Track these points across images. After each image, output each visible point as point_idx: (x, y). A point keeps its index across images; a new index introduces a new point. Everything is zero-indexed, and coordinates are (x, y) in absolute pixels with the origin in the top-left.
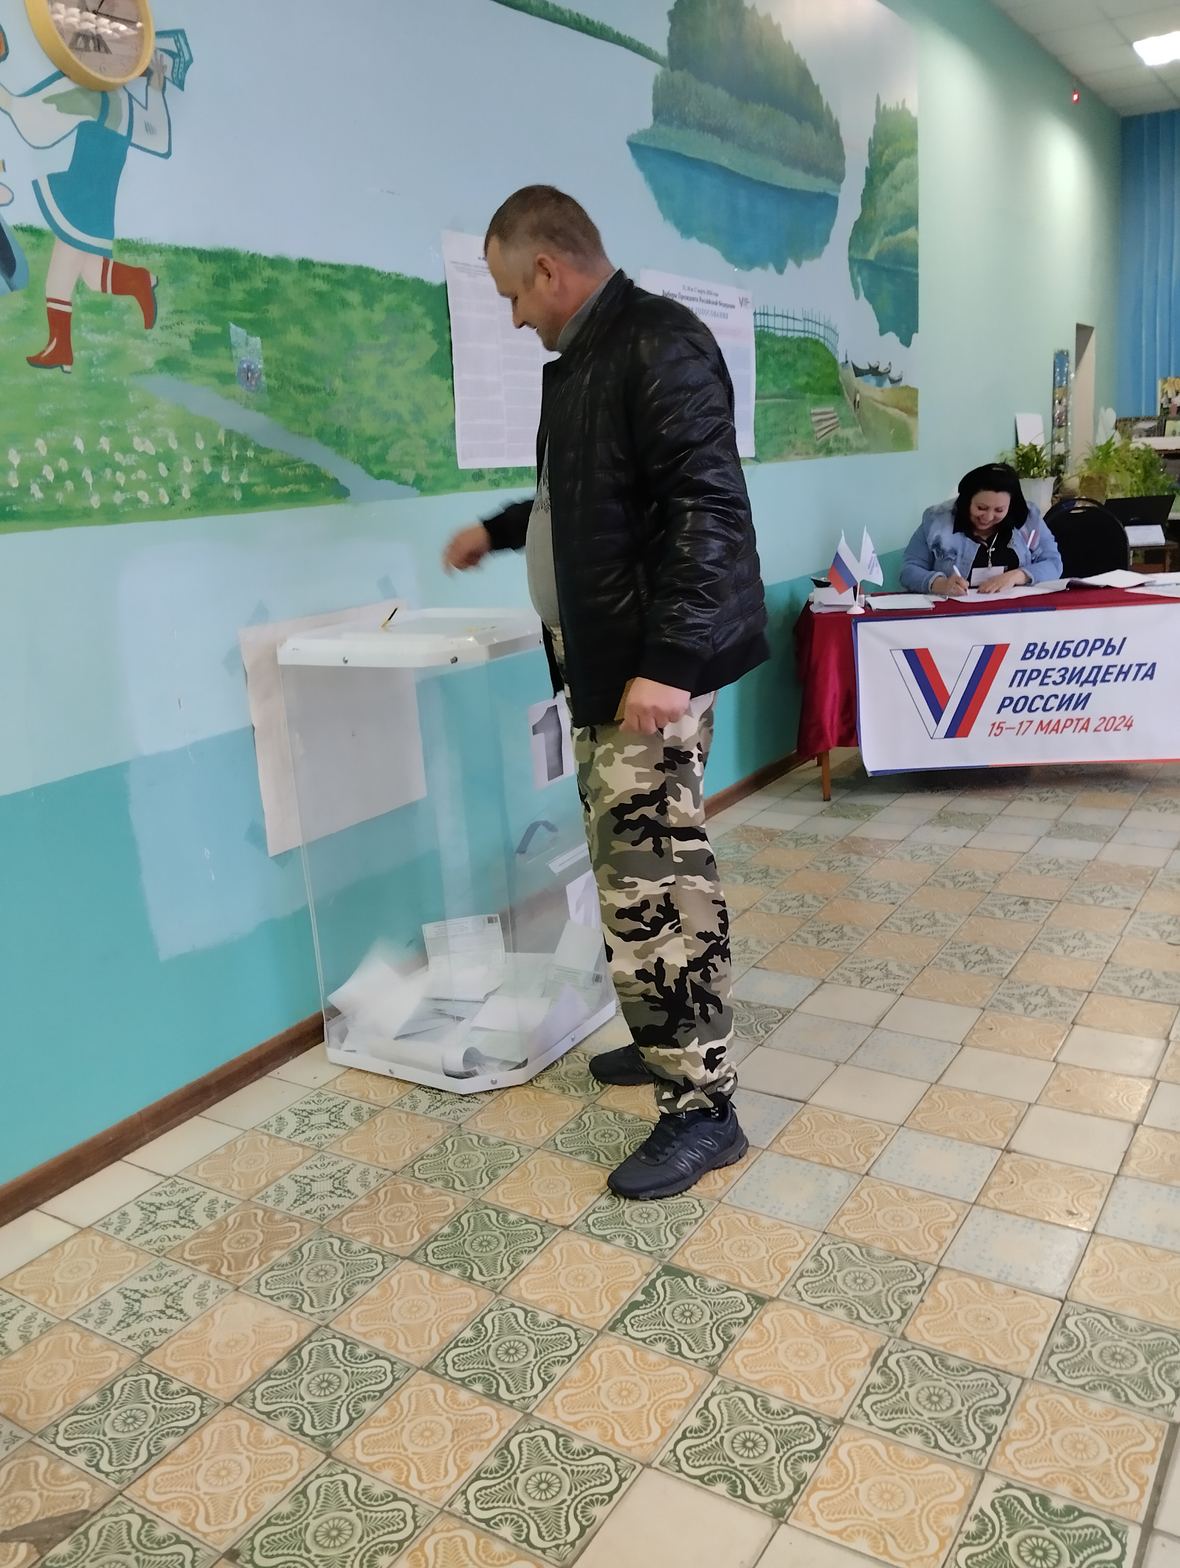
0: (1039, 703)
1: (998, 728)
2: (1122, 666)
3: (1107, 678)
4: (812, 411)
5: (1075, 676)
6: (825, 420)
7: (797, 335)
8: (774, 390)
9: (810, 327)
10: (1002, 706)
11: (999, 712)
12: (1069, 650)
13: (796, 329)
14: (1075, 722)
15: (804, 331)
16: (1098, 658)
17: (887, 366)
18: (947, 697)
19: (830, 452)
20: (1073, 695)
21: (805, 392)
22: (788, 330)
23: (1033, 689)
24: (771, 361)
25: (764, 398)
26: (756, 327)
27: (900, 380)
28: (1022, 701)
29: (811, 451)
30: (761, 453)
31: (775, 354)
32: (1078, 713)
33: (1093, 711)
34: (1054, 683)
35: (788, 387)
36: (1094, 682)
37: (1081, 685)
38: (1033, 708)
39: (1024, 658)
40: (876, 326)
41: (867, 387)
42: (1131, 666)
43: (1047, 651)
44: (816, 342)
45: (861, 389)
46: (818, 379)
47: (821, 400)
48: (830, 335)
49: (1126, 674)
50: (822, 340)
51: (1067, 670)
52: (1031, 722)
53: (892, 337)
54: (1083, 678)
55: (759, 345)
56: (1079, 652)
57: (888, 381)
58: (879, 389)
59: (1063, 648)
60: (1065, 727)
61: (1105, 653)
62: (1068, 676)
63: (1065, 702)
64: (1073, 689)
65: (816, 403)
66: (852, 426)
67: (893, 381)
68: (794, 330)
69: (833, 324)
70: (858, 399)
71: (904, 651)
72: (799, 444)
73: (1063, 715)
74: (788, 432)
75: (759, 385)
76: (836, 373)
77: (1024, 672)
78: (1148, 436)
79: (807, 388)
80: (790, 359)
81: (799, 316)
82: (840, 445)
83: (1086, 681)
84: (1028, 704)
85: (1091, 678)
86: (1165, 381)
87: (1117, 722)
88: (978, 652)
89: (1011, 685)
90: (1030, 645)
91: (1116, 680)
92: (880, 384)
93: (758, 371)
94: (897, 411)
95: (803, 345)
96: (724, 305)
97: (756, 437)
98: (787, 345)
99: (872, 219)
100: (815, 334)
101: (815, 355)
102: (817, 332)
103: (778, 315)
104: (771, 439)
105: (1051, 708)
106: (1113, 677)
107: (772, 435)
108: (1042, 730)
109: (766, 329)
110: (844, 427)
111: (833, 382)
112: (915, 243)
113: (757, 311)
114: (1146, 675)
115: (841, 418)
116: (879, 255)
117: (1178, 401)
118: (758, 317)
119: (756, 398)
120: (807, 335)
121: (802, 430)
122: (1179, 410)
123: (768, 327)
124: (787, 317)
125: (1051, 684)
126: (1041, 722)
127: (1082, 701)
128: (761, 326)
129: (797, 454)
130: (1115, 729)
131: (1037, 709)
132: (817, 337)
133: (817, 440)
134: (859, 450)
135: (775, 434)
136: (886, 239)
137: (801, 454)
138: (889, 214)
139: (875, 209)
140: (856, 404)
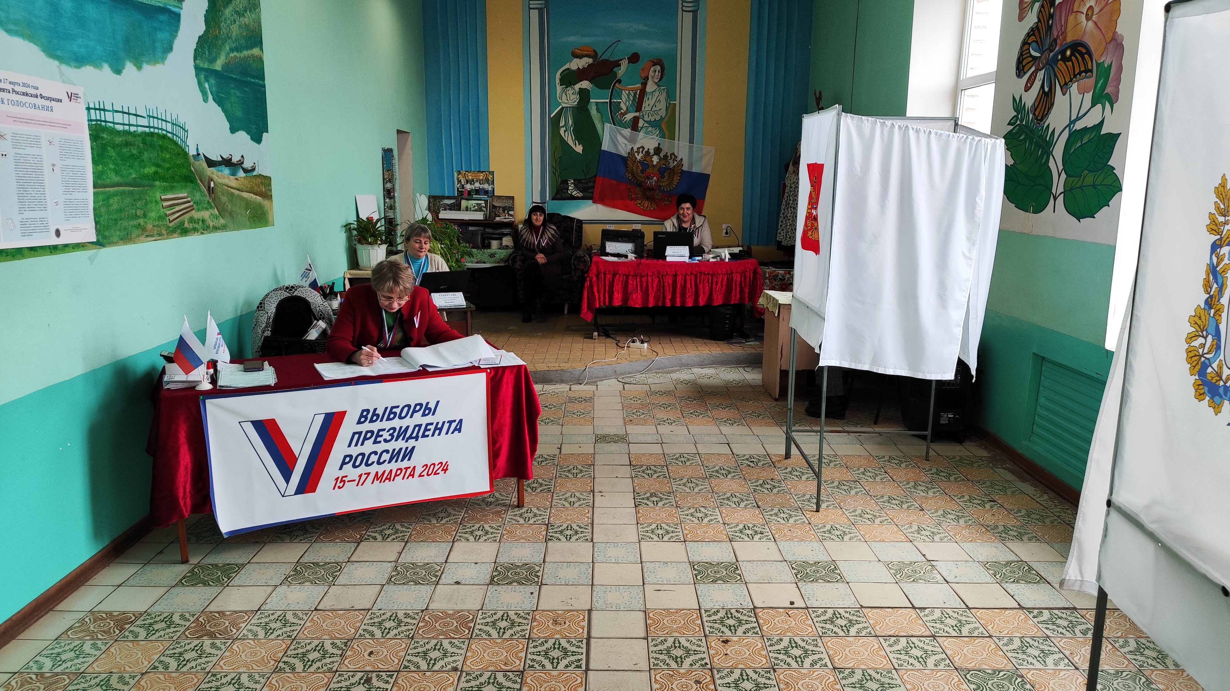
0: (374, 458)
1: (341, 482)
2: (438, 423)
3: (427, 433)
4: (163, 197)
5: (401, 434)
6: (178, 204)
7: (140, 129)
8: (116, 179)
9: (155, 123)
10: (344, 463)
11: (341, 468)
12: (395, 413)
13: (140, 125)
14: (404, 471)
15: (149, 127)
16: (418, 419)
17: (239, 158)
18: (294, 460)
19: (185, 232)
20: (401, 449)
21: (154, 180)
22: (129, 125)
23: (368, 447)
24: (110, 152)
25: (105, 186)
26: (90, 120)
27: (253, 169)
28: (360, 457)
29: (164, 232)
30: (105, 237)
31: (115, 146)
32: (406, 464)
33: (418, 461)
34: (386, 441)
35: (134, 176)
36: (417, 438)
37: (407, 441)
38: (370, 462)
39: (359, 422)
40: (228, 125)
41: (222, 176)
42: (444, 423)
43: (378, 415)
44: (164, 137)
45: (215, 177)
46: (168, 169)
47: (173, 188)
48: (177, 130)
49: (441, 429)
50: (170, 135)
51: (394, 429)
52: (368, 474)
54: (408, 435)
55: (94, 138)
56: (403, 415)
57: (241, 170)
58: (232, 177)
59: (391, 412)
60: (396, 475)
61: (424, 415)
62: (395, 434)
63: (395, 456)
64: (400, 444)
65: (165, 190)
66: (207, 209)
67: (246, 171)
68: (137, 126)
69: (181, 121)
70: (212, 185)
71: (252, 422)
72: (150, 226)
73: (394, 466)
74: (136, 217)
75: (98, 176)
76: (186, 164)
77: (360, 433)
78: (450, 209)
79: (156, 176)
80: (135, 152)
81: (142, 113)
82: (196, 226)
84: (365, 459)
85: (414, 435)
86: (459, 173)
87: (436, 468)
88: (320, 419)
89: (349, 446)
90: (363, 411)
91: (433, 435)
93: (95, 162)
94: (252, 195)
95: (148, 139)
96: (48, 98)
97: (96, 223)
98: (130, 138)
99: (217, 36)
100: (162, 129)
101: (162, 148)
102: (164, 128)
103: (117, 111)
104: (116, 224)
105: (385, 461)
106: (430, 433)
107: (116, 220)
108: (377, 480)
109: (103, 124)
110: (198, 210)
111: (184, 171)
112: (261, 60)
113: (92, 106)
114: (455, 429)
115: (195, 203)
116: (225, 66)
117: (468, 187)
118: (92, 111)
119: (95, 187)
120: (152, 130)
121: (153, 215)
122: (469, 193)
123: (105, 121)
124: (129, 114)
125: (382, 442)
126: (377, 473)
127: (409, 453)
128: (97, 120)
129: (147, 236)
130: (435, 474)
131: (373, 463)
132: (164, 132)
133: (170, 222)
134: (216, 229)
135: (121, 219)
136: (232, 55)
137: (152, 236)
138: (234, 34)
139: (220, 28)
140: (211, 191)
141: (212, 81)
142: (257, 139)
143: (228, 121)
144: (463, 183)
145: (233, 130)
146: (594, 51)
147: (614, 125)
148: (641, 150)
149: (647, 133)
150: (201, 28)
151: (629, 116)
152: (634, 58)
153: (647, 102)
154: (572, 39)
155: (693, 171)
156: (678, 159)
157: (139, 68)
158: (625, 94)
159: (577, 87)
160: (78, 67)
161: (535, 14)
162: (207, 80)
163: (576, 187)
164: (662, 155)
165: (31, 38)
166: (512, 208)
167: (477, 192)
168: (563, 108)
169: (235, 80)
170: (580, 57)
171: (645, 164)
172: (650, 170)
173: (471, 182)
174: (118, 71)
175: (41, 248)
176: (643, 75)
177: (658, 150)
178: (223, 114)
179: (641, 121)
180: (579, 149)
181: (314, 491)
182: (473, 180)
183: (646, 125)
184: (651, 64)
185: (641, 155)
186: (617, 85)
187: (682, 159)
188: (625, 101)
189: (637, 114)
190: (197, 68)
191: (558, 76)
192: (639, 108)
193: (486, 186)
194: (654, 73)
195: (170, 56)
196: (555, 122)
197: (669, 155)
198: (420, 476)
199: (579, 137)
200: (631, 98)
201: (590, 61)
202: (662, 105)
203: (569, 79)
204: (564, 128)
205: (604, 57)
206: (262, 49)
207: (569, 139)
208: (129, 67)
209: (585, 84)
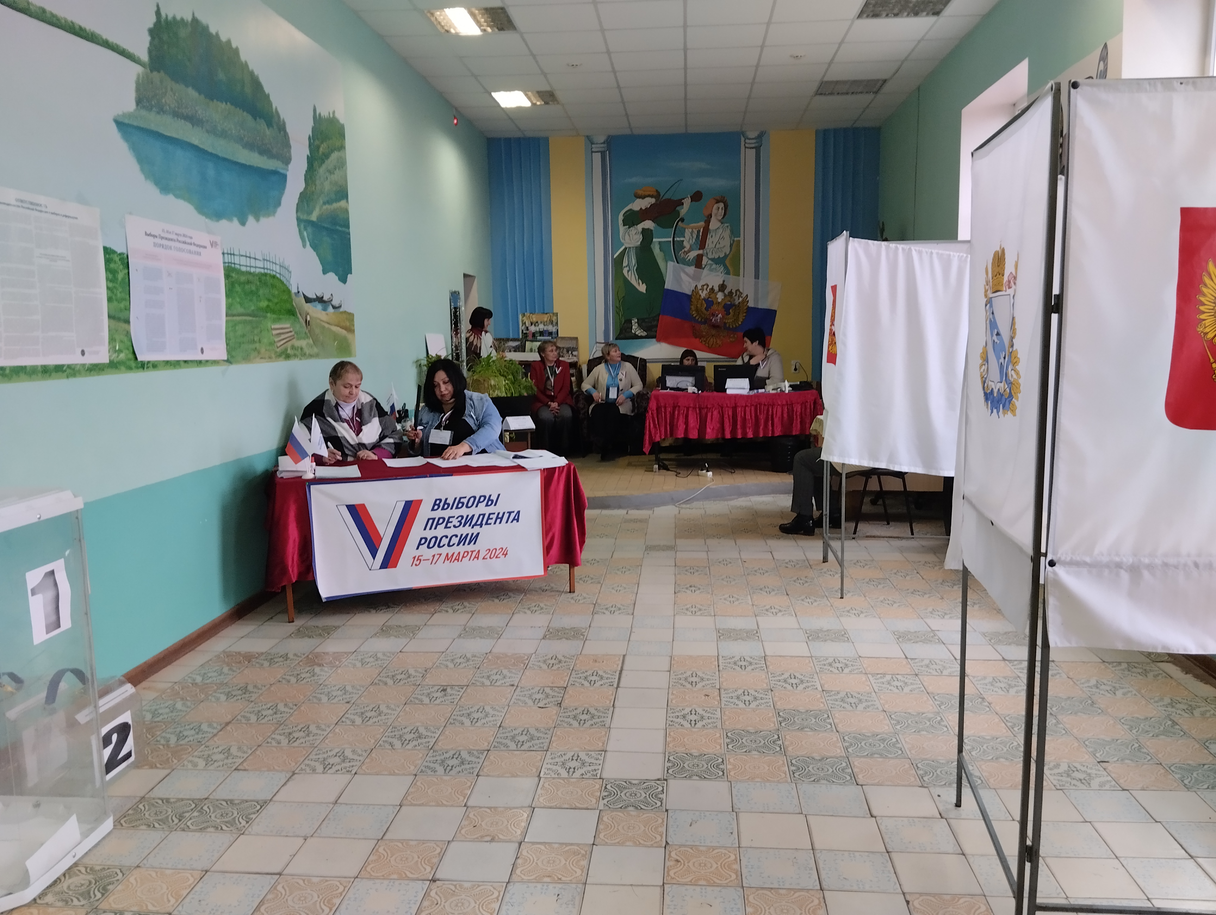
0: (445, 541)
1: (417, 560)
2: (499, 514)
3: (489, 521)
4: (273, 327)
5: (467, 521)
6: (283, 333)
7: (258, 270)
8: (241, 310)
9: (268, 265)
10: (420, 544)
11: (418, 548)
12: (463, 503)
13: (258, 266)
14: (470, 553)
15: (264, 268)
16: (482, 509)
17: (329, 296)
18: (380, 539)
19: (288, 357)
20: (467, 535)
21: (267, 312)
22: (250, 267)
23: (440, 531)
24: (238, 288)
25: (234, 315)
26: (224, 263)
27: (340, 307)
28: (434, 540)
29: (273, 356)
30: (232, 357)
31: (240, 284)
32: (471, 547)
33: (482, 545)
34: (455, 526)
35: (253, 308)
36: (481, 525)
37: (473, 527)
38: (441, 545)
39: (433, 510)
40: (321, 268)
41: (315, 311)
42: (504, 513)
43: (449, 505)
44: (274, 277)
45: (310, 311)
46: (276, 304)
47: (280, 319)
48: (283, 272)
49: (502, 518)
50: (278, 275)
51: (462, 517)
52: (441, 555)
53: (332, 277)
54: (473, 523)
55: (227, 276)
56: (470, 505)
57: (331, 307)
58: (324, 312)
59: (459, 502)
60: (463, 557)
61: (487, 505)
62: (463, 521)
63: (462, 540)
64: (467, 530)
65: (275, 321)
66: (305, 338)
67: (334, 307)
68: (256, 267)
69: (286, 264)
70: (308, 319)
71: (347, 506)
72: (263, 350)
73: (462, 549)
74: (253, 342)
75: (229, 307)
76: (290, 300)
77: (434, 519)
78: (515, 351)
79: (268, 309)
80: (254, 288)
81: (259, 256)
82: (296, 352)
83: (476, 524)
84: (437, 542)
85: (479, 522)
86: (524, 315)
87: (498, 552)
88: (401, 506)
89: (425, 529)
90: (436, 500)
91: (495, 523)
92: (325, 309)
93: (227, 296)
94: (338, 329)
95: (263, 278)
96: (198, 246)
97: (227, 345)
98: (251, 278)
99: (313, 192)
100: (273, 270)
101: (273, 286)
102: (274, 269)
103: (242, 256)
104: (240, 347)
105: (454, 544)
106: (493, 521)
107: (240, 343)
108: (448, 560)
109: (233, 265)
110: (298, 339)
111: (288, 306)
112: (347, 211)
113: (225, 251)
114: (514, 519)
115: (295, 333)
116: (319, 218)
117: (533, 329)
118: (226, 256)
119: (227, 316)
120: (266, 271)
121: (265, 341)
122: (534, 335)
123: (234, 264)
124: (250, 257)
125: (452, 527)
126: (447, 554)
127: (474, 538)
128: (229, 263)
129: (262, 358)
130: (497, 557)
131: (444, 545)
132: (274, 273)
133: (278, 348)
134: (311, 356)
135: (243, 343)
136: (325, 207)
137: (265, 358)
138: (326, 190)
139: (315, 185)
140: (307, 323)
141: (310, 229)
142: (343, 280)
143: (321, 263)
144: (527, 325)
145: (325, 272)
146: (657, 191)
147: (678, 263)
148: (705, 287)
149: (711, 270)
150: (302, 186)
151: (693, 254)
152: (697, 197)
153: (711, 240)
154: (634, 180)
155: (760, 307)
156: (744, 295)
157: (258, 220)
158: (688, 232)
159: (640, 227)
160: (218, 221)
161: (597, 157)
162: (305, 229)
163: (640, 326)
164: (726, 292)
165: (189, 200)
166: (575, 349)
167: (542, 333)
168: (626, 249)
169: (327, 229)
170: (643, 197)
171: (709, 302)
172: (715, 307)
173: (536, 324)
174: (243, 223)
175: (192, 361)
176: (707, 213)
177: (722, 287)
178: (317, 258)
179: (704, 257)
180: (642, 288)
181: (396, 567)
182: (537, 322)
183: (710, 262)
184: (715, 201)
185: (705, 292)
186: (680, 223)
187: (747, 295)
188: (688, 239)
189: (701, 252)
190: (298, 219)
191: (621, 217)
192: (702, 246)
193: (551, 328)
194: (718, 210)
195: (280, 210)
196: (618, 262)
197: (734, 291)
198: (484, 558)
199: (642, 275)
200: (695, 236)
201: (653, 201)
202: (727, 242)
203: (632, 219)
204: (628, 268)
205: (666, 197)
206: (347, 201)
207: (633, 278)
208: (251, 220)
209: (648, 224)
